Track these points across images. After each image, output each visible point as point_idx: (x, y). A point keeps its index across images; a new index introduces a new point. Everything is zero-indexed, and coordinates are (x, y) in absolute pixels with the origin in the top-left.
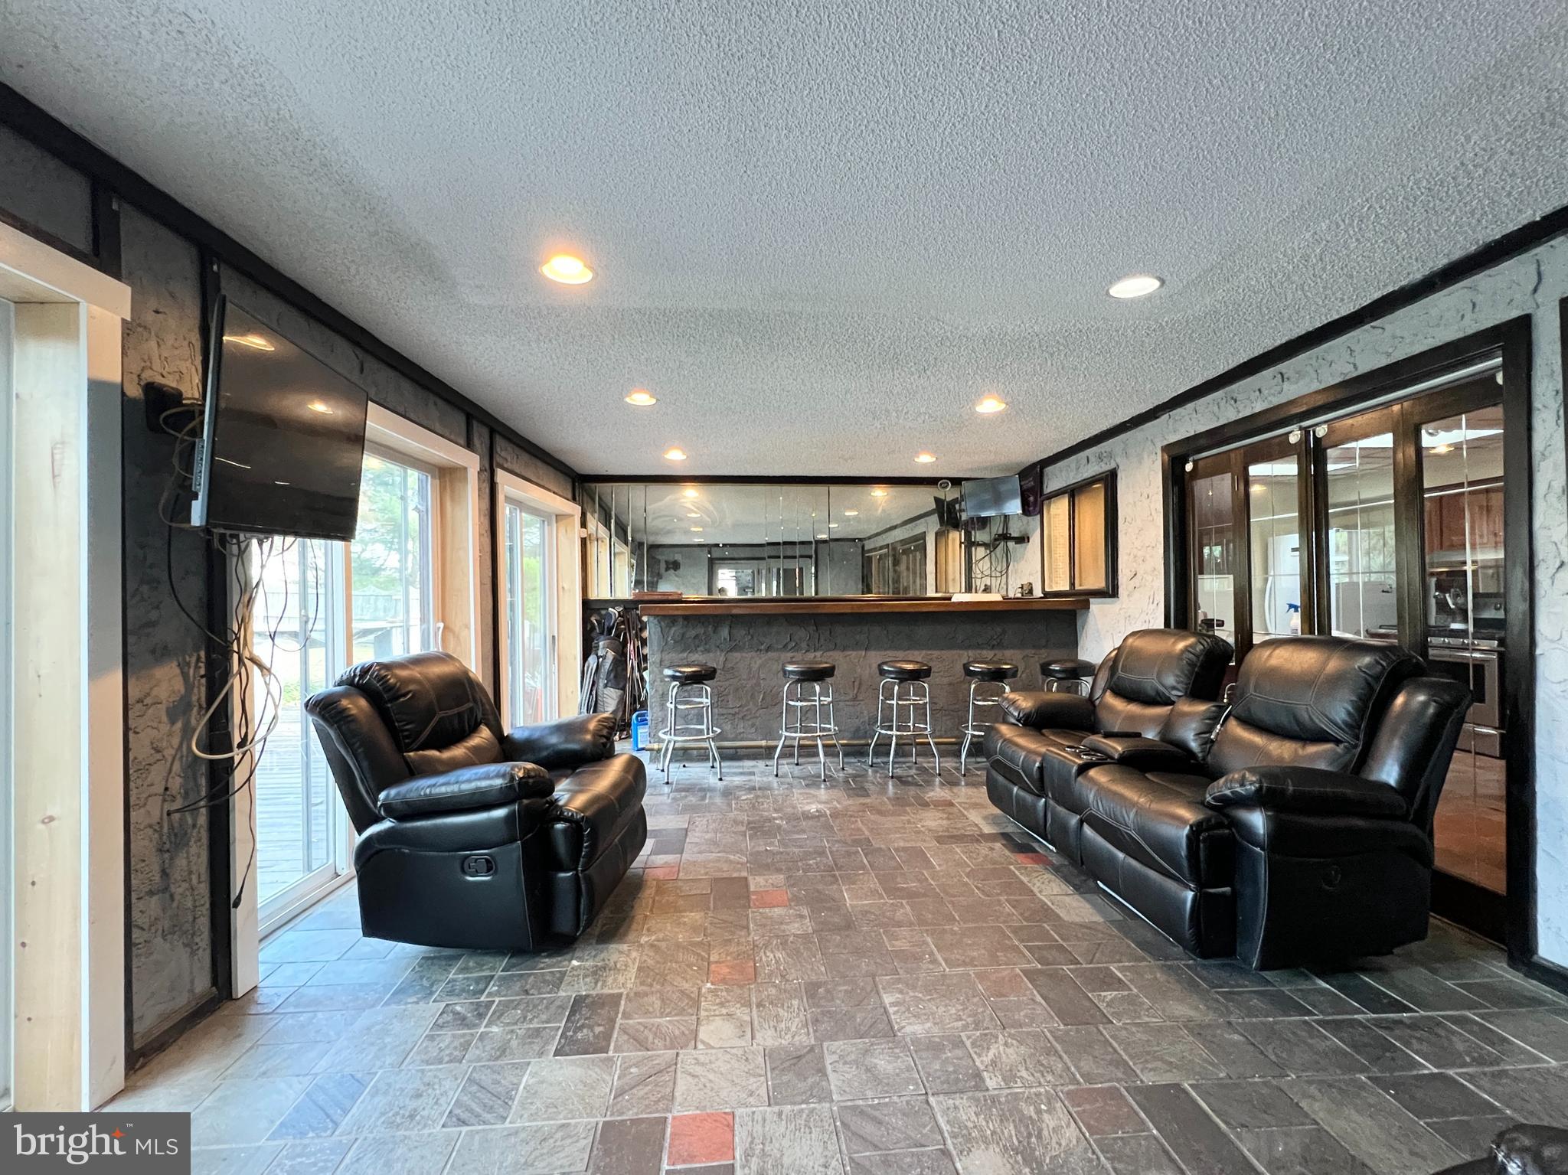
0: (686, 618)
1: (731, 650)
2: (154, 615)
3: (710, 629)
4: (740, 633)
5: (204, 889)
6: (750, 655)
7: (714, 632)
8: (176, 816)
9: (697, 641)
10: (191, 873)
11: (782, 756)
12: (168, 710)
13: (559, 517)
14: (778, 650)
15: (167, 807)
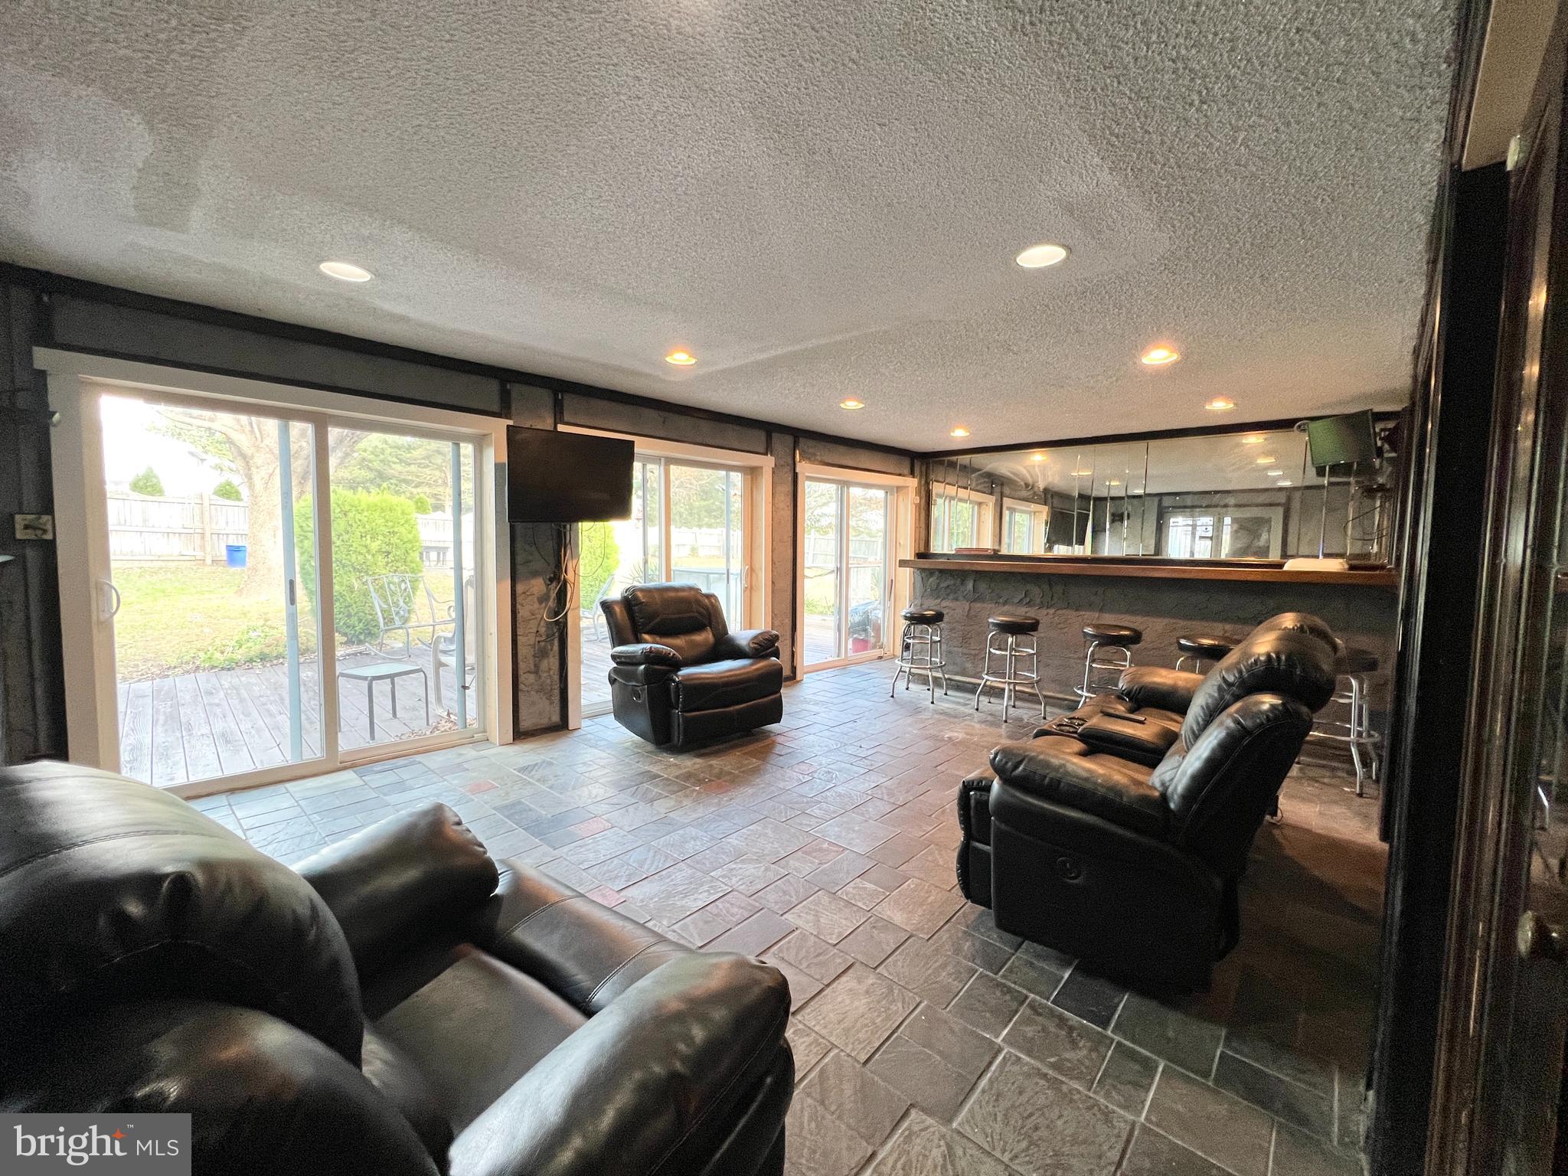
0: (941, 571)
1: (975, 601)
2: (530, 558)
3: (959, 582)
4: (983, 586)
5: (556, 678)
6: (990, 606)
7: (962, 584)
8: (543, 644)
9: (949, 591)
10: (550, 669)
11: (983, 693)
12: (538, 598)
13: (899, 489)
14: (1013, 604)
15: (538, 639)
